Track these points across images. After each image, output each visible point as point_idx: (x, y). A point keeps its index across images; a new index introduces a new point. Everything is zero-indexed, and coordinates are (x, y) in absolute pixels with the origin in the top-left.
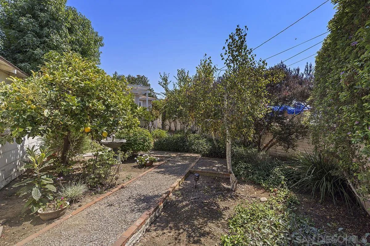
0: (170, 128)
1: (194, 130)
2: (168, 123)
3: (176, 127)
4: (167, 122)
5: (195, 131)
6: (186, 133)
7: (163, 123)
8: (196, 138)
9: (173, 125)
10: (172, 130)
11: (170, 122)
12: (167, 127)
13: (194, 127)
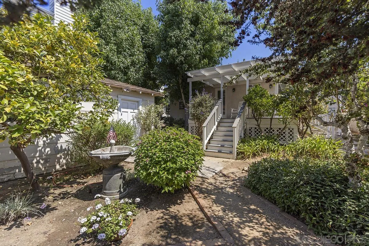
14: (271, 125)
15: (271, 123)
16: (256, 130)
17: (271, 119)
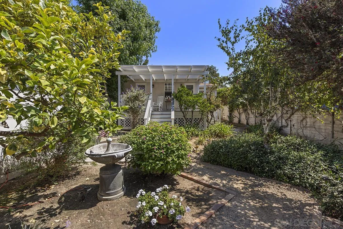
0: (240, 121)
1: (280, 125)
2: (238, 115)
3: (247, 120)
4: (236, 113)
5: (282, 127)
6: (268, 135)
7: (230, 114)
8: (290, 146)
9: (243, 116)
10: (242, 124)
11: (240, 114)
12: (236, 120)
13: (280, 121)
14: (192, 116)
15: (192, 115)
16: (179, 120)
17: (192, 112)
